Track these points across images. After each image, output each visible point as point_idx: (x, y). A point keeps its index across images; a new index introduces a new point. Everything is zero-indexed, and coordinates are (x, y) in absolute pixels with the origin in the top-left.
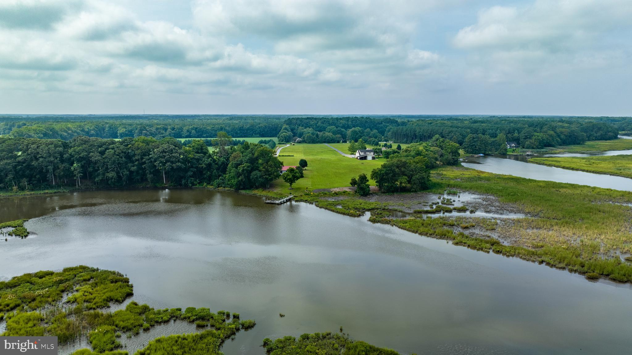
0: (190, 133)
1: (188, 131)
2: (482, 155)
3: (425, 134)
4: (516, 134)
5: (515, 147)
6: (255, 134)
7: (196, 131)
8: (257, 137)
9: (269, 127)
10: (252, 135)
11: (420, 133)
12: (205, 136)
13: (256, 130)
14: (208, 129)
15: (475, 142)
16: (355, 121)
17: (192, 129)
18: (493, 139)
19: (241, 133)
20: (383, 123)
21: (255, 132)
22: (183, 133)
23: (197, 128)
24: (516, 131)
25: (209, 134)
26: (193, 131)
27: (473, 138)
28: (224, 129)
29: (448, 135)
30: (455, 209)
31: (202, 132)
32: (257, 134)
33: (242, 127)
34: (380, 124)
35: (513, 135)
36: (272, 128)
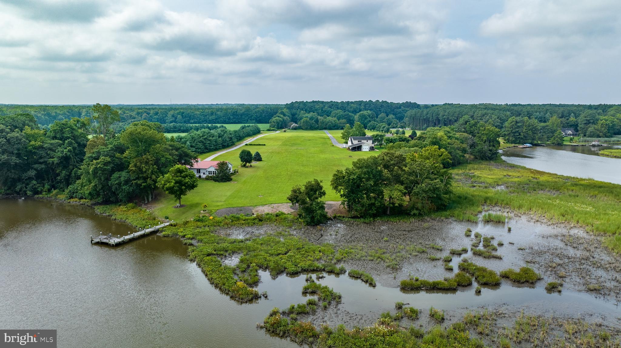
0: (176, 118)
1: (173, 116)
2: (528, 145)
3: (450, 118)
5: (573, 135)
6: (251, 120)
7: (182, 116)
9: (267, 112)
10: (248, 121)
11: (444, 117)
12: (192, 121)
13: (252, 116)
14: (196, 114)
15: (519, 127)
17: (178, 114)
18: (543, 124)
20: (402, 107)
22: (167, 118)
23: (183, 113)
24: (572, 114)
25: (197, 119)
26: (179, 116)
27: (517, 122)
28: (215, 114)
29: (481, 119)
31: (190, 117)
32: (253, 120)
33: (236, 112)
34: (398, 108)
36: (271, 113)
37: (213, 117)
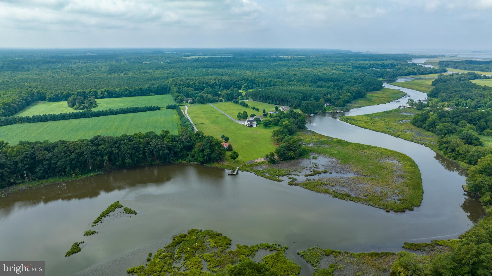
0: (104, 94)
1: (101, 93)
2: (313, 114)
4: (329, 96)
5: (329, 105)
7: (107, 93)
8: (153, 95)
9: (161, 87)
10: (150, 93)
12: (115, 96)
13: (152, 90)
14: (117, 91)
15: (308, 106)
16: (221, 81)
17: (105, 91)
18: (317, 102)
19: (141, 92)
20: (239, 81)
21: (151, 91)
23: (108, 91)
24: (329, 94)
25: (117, 94)
26: (105, 93)
28: (129, 90)
30: (322, 172)
31: (112, 93)
32: (153, 93)
35: (327, 96)
37: (128, 92)
